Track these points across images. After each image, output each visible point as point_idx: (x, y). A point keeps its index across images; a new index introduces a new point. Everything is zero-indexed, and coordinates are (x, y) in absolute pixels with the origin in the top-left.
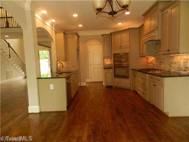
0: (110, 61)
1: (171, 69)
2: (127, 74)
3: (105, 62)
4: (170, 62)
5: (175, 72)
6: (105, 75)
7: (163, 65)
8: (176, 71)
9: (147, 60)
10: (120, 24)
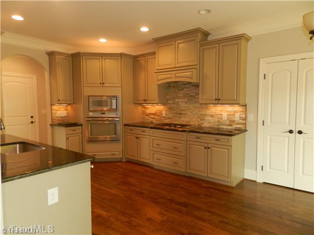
0: (66, 110)
1: (203, 123)
2: (116, 134)
3: (54, 112)
4: (202, 115)
5: (210, 128)
6: (68, 139)
7: (184, 118)
8: (212, 126)
9: (143, 109)
10: (103, 40)
